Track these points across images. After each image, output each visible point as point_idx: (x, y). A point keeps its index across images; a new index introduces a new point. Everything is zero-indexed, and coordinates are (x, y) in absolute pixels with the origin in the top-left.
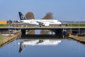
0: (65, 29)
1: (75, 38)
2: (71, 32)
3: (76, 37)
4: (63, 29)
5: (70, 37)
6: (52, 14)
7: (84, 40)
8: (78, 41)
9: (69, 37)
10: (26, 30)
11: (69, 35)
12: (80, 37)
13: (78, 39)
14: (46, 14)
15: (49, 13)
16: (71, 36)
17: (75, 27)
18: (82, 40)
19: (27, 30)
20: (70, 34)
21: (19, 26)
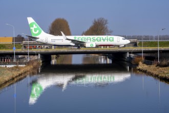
0: (130, 53)
1: (149, 70)
2: (143, 59)
3: (152, 68)
4: (127, 52)
5: (139, 70)
6: (106, 21)
7: (167, 73)
8: (156, 76)
9: (138, 68)
10: (52, 56)
11: (137, 65)
12: (161, 68)
13: (155, 72)
14: (94, 22)
15: (98, 20)
16: (141, 66)
17: (151, 49)
18: (164, 75)
19: (55, 56)
20: (140, 63)
21: (38, 46)
